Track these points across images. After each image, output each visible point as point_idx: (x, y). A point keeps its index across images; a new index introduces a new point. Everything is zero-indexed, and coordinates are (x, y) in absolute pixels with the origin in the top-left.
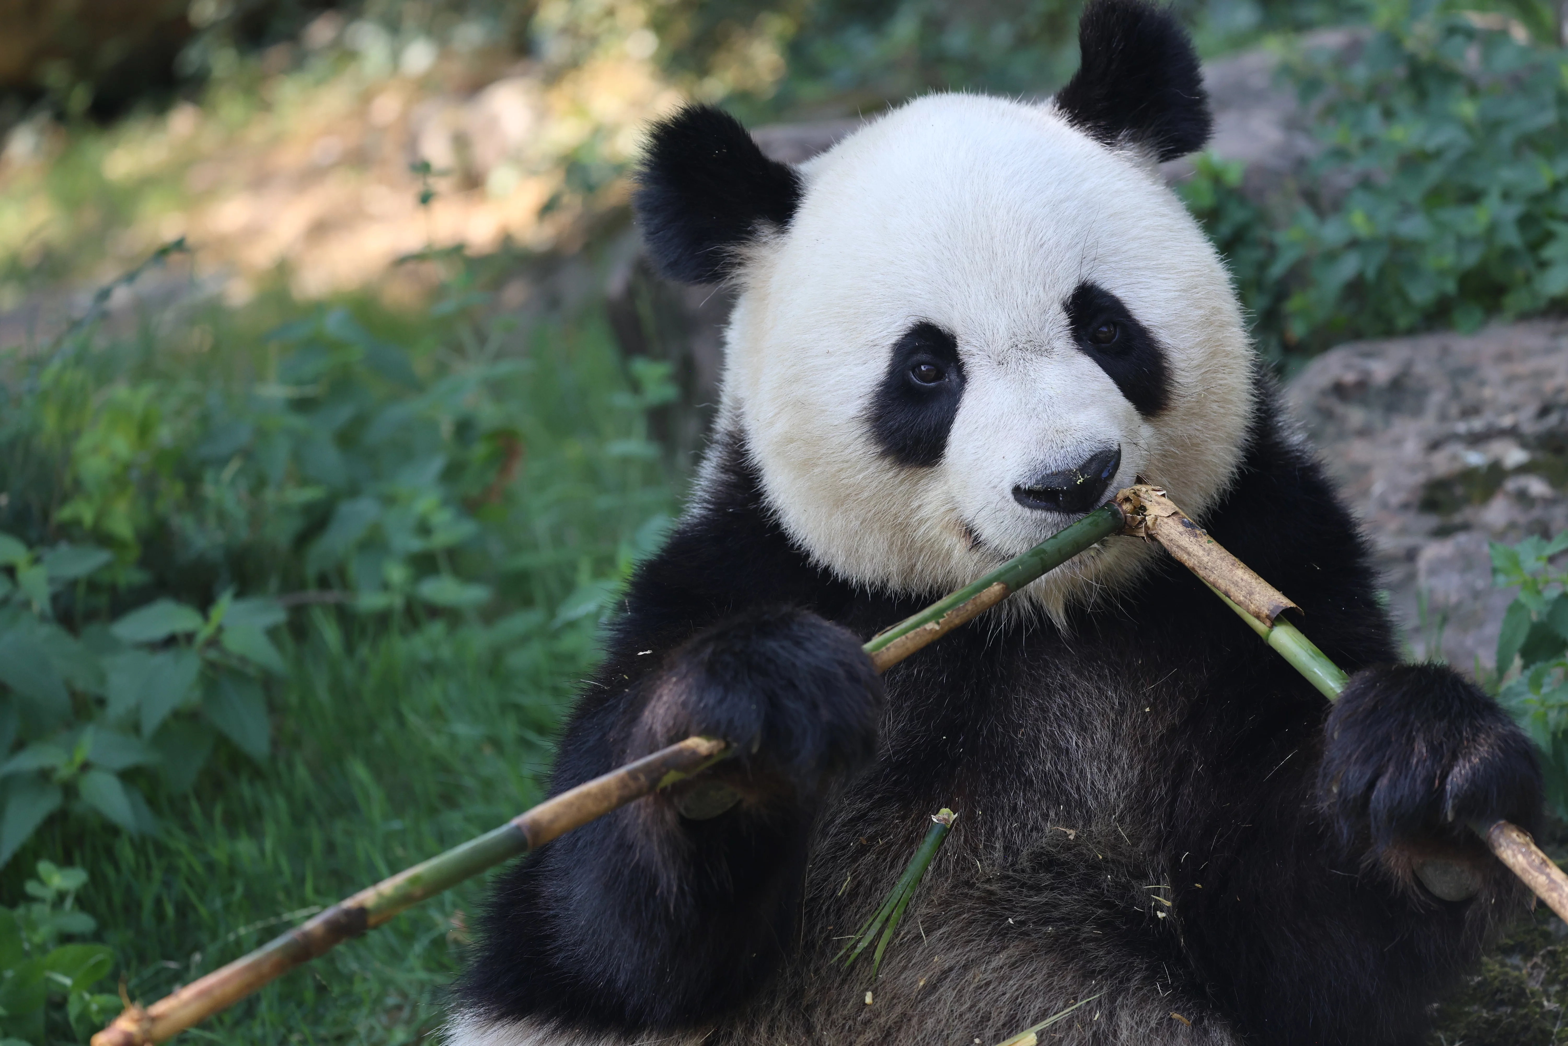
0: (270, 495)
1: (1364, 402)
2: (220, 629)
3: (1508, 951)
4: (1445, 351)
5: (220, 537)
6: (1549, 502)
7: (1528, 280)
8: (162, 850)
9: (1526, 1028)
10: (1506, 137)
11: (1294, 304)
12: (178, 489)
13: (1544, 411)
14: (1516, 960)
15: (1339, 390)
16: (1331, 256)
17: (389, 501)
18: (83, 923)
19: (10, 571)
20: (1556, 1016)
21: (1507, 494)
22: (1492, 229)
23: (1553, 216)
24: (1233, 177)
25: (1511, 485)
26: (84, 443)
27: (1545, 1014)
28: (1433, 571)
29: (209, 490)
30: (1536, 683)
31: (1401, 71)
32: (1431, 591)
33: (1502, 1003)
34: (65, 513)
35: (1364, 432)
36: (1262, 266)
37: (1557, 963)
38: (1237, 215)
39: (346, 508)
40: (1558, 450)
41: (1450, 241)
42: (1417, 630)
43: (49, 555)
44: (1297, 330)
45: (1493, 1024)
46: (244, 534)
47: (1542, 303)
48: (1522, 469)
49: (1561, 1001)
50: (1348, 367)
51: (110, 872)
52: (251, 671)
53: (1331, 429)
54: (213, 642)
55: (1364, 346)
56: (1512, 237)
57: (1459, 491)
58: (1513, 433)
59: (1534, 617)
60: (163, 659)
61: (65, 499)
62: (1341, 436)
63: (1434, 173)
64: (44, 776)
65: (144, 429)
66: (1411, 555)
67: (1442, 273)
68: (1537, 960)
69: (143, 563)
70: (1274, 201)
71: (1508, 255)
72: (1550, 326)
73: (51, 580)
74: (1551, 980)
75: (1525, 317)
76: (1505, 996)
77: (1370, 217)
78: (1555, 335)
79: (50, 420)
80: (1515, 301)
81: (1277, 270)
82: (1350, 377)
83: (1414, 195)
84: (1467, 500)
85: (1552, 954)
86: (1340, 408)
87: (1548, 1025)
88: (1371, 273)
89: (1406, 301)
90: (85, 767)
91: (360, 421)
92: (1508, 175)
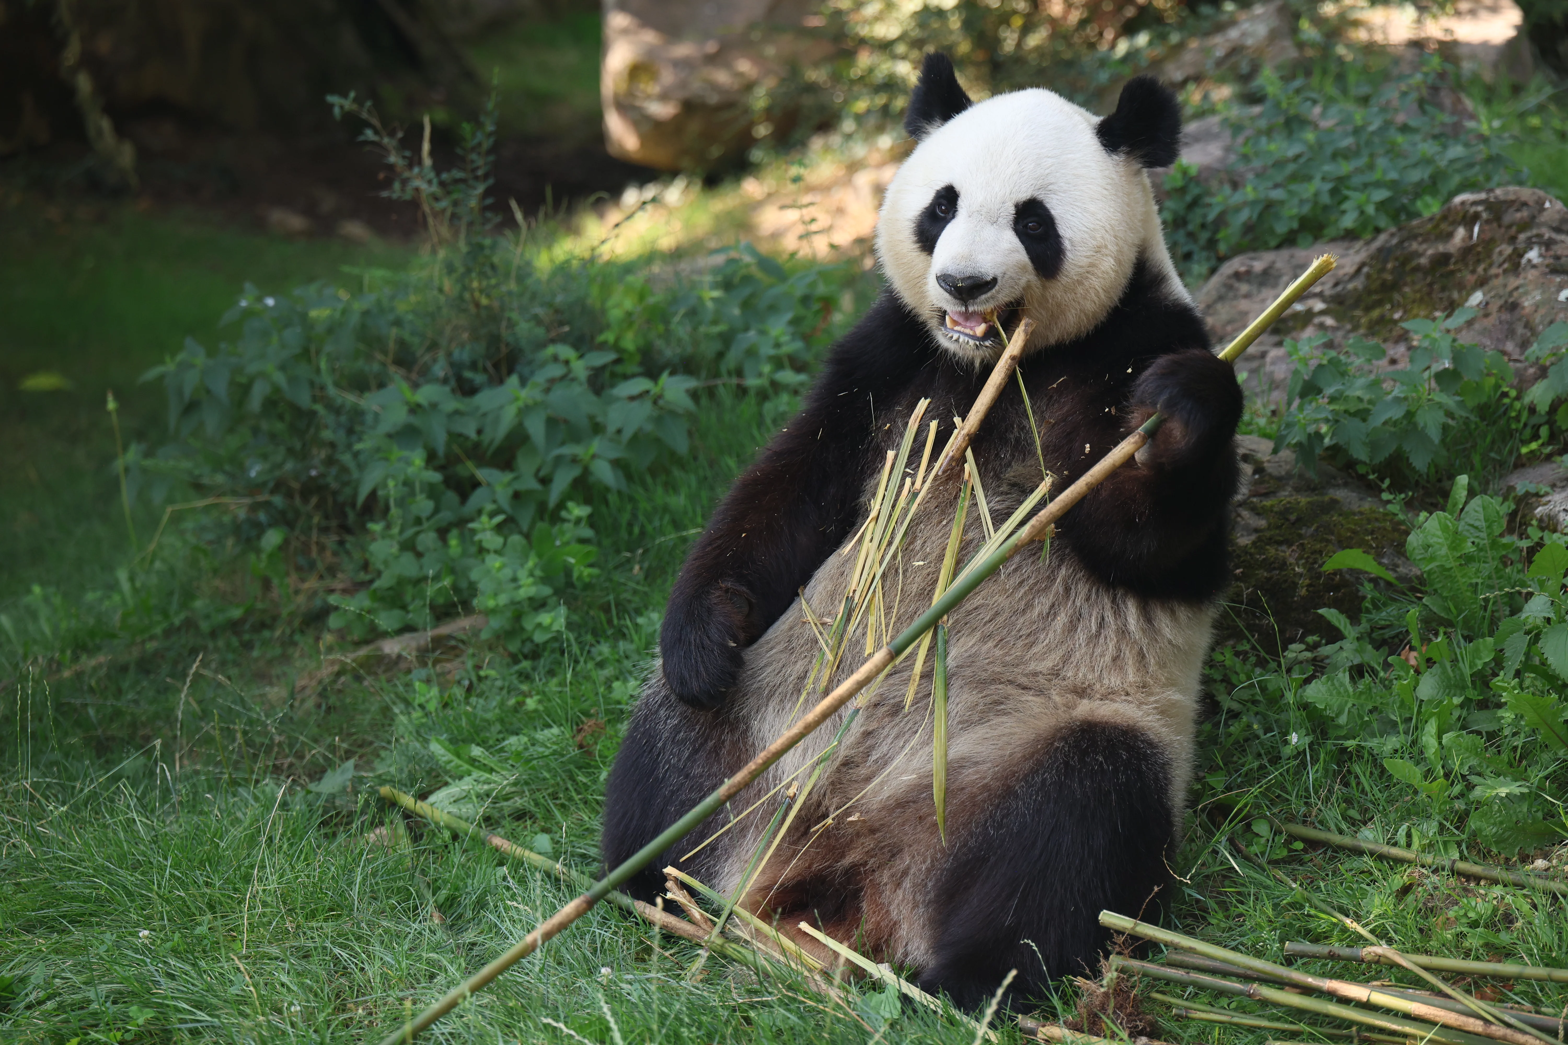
0: (702, 329)
1: (1249, 281)
2: (663, 389)
3: (1280, 543)
4: (1292, 256)
5: (678, 351)
6: (1334, 329)
7: (1337, 221)
8: (631, 499)
9: (1286, 581)
10: (1329, 150)
11: (1220, 235)
12: (661, 328)
13: (1336, 285)
14: (1284, 548)
15: (1237, 276)
16: (1237, 209)
17: (763, 333)
18: (588, 533)
19: (567, 362)
20: (1301, 575)
21: (1315, 325)
22: (1316, 194)
23: (1348, 188)
24: (1193, 172)
25: (1317, 320)
26: (610, 303)
27: (1296, 574)
28: (1273, 363)
29: (673, 326)
30: (1301, 408)
31: (1281, 120)
32: (1272, 373)
33: (1275, 569)
34: (601, 338)
35: (1247, 296)
36: (1205, 216)
37: (1304, 549)
38: (1195, 191)
39: (740, 336)
40: (1341, 303)
41: (1295, 201)
42: (1263, 392)
43: (588, 356)
44: (1222, 248)
45: (1268, 579)
46: (690, 350)
47: (1342, 233)
48: (1322, 313)
49: (1304, 568)
50: (1242, 264)
51: (604, 509)
52: (680, 411)
53: (1231, 294)
54: (660, 396)
55: (1252, 255)
56: (1326, 199)
57: (1291, 324)
58: (1320, 295)
59: (1306, 378)
60: (635, 404)
61: (601, 331)
62: (1235, 297)
63: (1291, 168)
64: (574, 460)
65: (642, 297)
66: (1263, 355)
67: (1291, 218)
68: (1294, 547)
69: (641, 364)
70: (1214, 184)
71: (1326, 208)
72: (1346, 244)
73: (587, 368)
74: (1300, 558)
75: (1333, 240)
76: (1276, 565)
77: (1255, 189)
78: (1347, 249)
79: (595, 291)
80: (1330, 232)
81: (1212, 216)
82: (1243, 269)
83: (1279, 179)
84: (1294, 329)
85: (1302, 545)
86: (1236, 285)
87: (1296, 580)
88: (1255, 216)
89: (1272, 231)
90: (594, 457)
91: (752, 295)
92: (1327, 168)
